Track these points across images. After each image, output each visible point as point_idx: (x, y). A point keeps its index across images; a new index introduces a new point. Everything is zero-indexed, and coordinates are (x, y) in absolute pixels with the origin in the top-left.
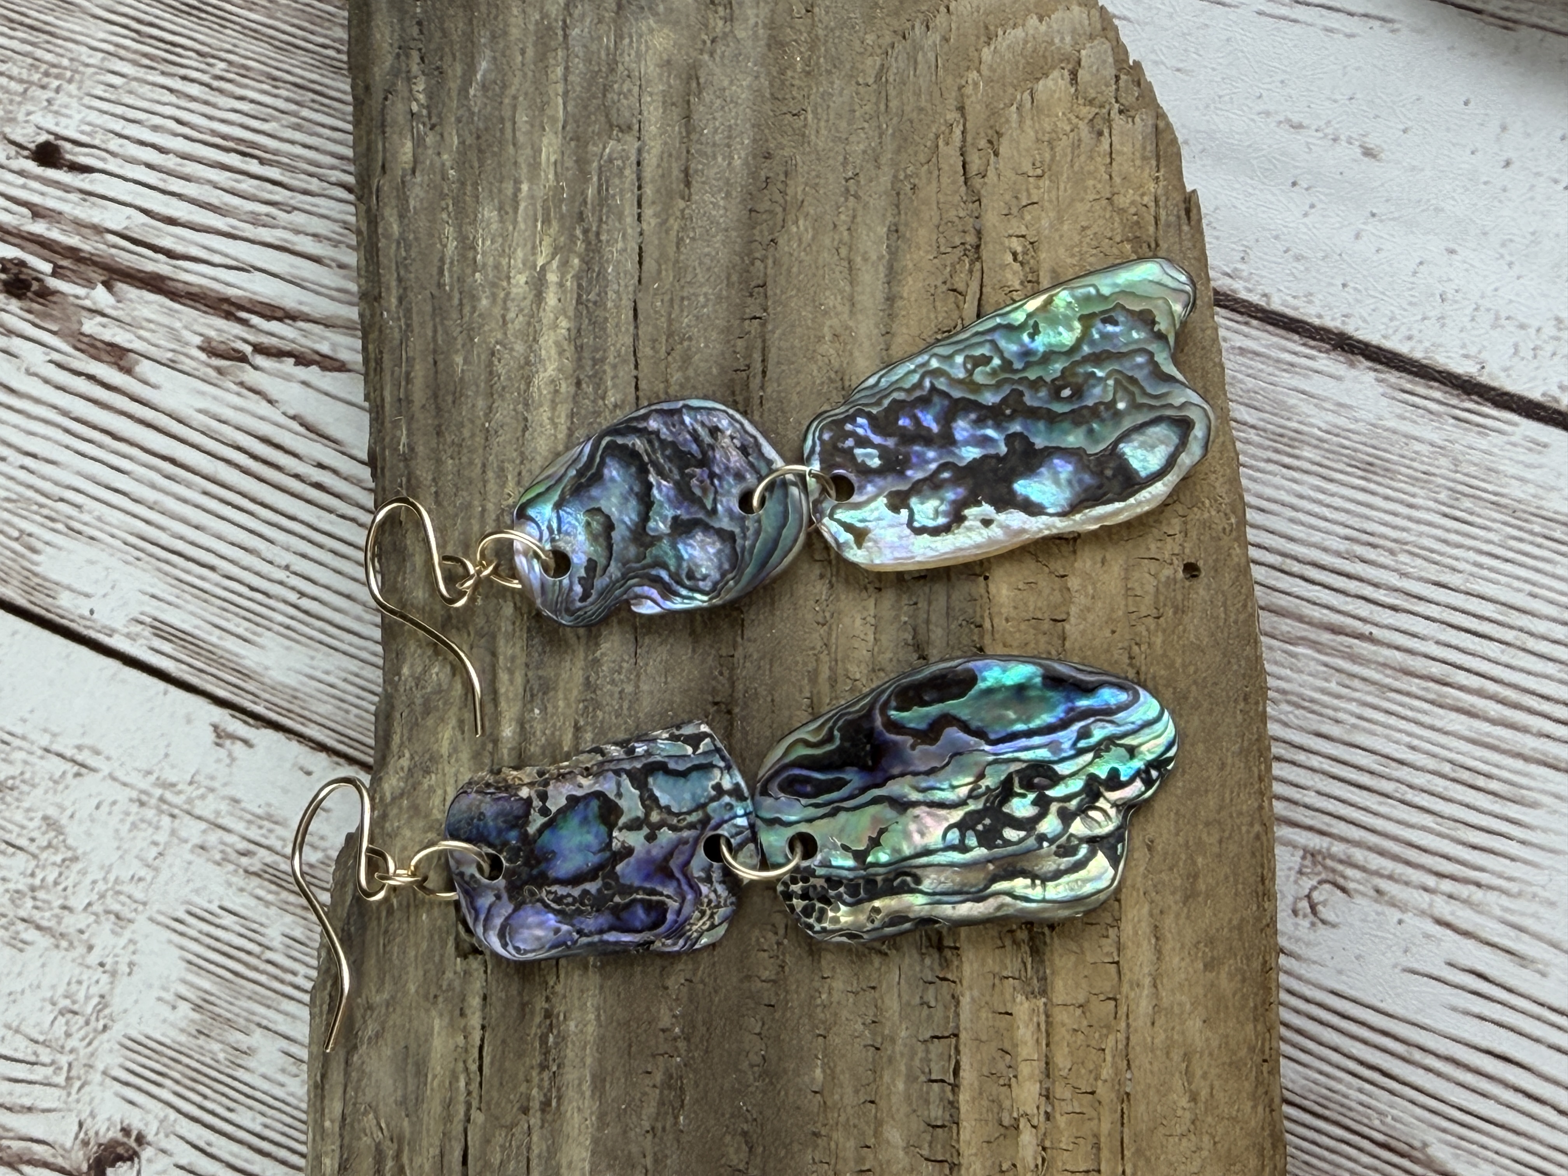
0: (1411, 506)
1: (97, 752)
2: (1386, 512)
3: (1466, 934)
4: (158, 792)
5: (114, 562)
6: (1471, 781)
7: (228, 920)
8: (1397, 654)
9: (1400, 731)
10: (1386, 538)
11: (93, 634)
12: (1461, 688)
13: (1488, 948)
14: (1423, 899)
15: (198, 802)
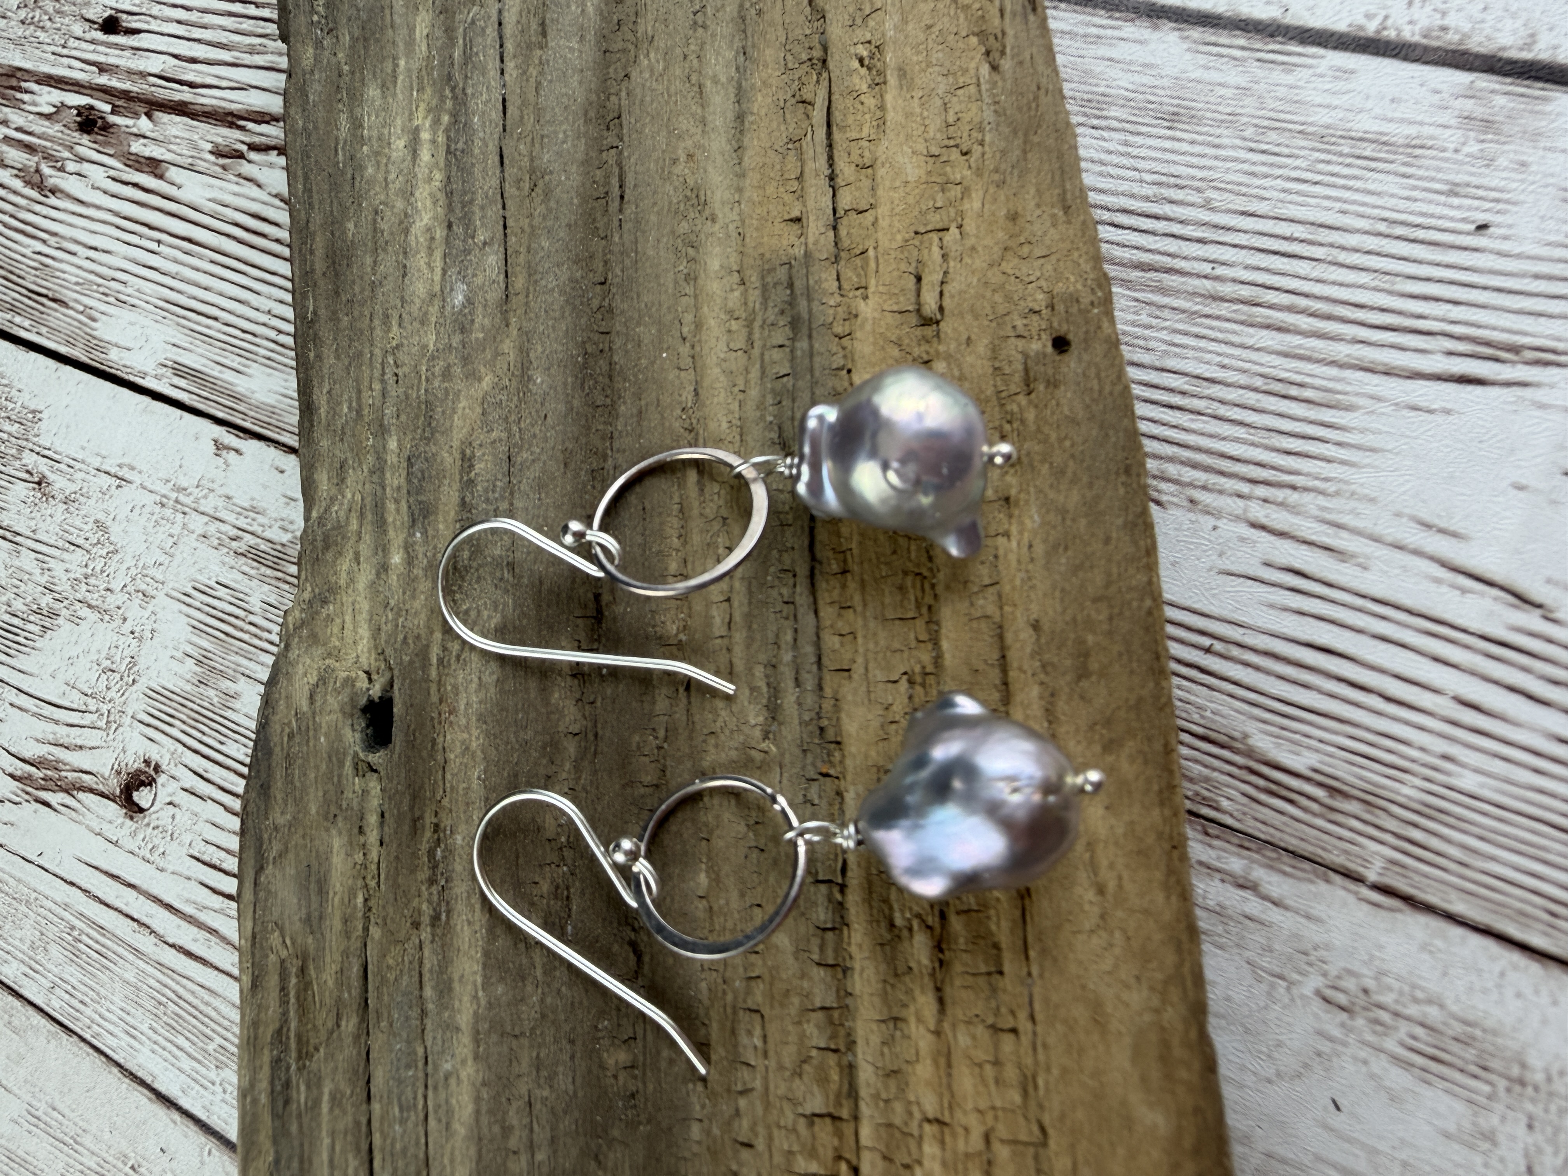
0: (1217, 146)
1: (132, 468)
2: (1192, 154)
3: (1281, 534)
4: (174, 495)
5: (148, 322)
6: (1283, 392)
7: (222, 592)
8: (1205, 281)
9: (1210, 352)
10: (1193, 178)
11: (132, 378)
12: (1271, 307)
13: (1304, 547)
14: (1237, 506)
15: (202, 501)
